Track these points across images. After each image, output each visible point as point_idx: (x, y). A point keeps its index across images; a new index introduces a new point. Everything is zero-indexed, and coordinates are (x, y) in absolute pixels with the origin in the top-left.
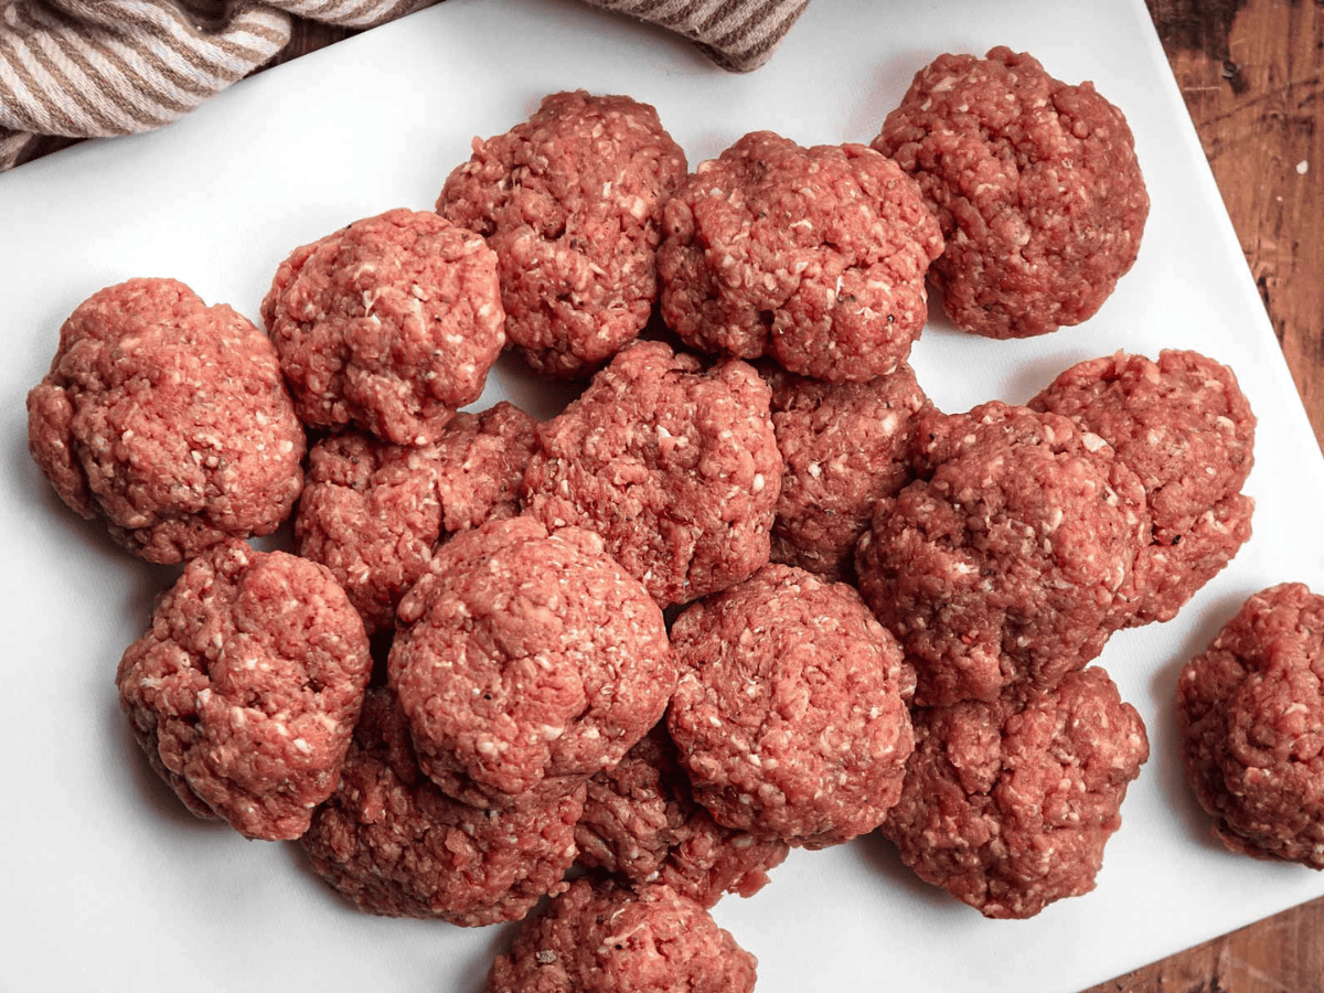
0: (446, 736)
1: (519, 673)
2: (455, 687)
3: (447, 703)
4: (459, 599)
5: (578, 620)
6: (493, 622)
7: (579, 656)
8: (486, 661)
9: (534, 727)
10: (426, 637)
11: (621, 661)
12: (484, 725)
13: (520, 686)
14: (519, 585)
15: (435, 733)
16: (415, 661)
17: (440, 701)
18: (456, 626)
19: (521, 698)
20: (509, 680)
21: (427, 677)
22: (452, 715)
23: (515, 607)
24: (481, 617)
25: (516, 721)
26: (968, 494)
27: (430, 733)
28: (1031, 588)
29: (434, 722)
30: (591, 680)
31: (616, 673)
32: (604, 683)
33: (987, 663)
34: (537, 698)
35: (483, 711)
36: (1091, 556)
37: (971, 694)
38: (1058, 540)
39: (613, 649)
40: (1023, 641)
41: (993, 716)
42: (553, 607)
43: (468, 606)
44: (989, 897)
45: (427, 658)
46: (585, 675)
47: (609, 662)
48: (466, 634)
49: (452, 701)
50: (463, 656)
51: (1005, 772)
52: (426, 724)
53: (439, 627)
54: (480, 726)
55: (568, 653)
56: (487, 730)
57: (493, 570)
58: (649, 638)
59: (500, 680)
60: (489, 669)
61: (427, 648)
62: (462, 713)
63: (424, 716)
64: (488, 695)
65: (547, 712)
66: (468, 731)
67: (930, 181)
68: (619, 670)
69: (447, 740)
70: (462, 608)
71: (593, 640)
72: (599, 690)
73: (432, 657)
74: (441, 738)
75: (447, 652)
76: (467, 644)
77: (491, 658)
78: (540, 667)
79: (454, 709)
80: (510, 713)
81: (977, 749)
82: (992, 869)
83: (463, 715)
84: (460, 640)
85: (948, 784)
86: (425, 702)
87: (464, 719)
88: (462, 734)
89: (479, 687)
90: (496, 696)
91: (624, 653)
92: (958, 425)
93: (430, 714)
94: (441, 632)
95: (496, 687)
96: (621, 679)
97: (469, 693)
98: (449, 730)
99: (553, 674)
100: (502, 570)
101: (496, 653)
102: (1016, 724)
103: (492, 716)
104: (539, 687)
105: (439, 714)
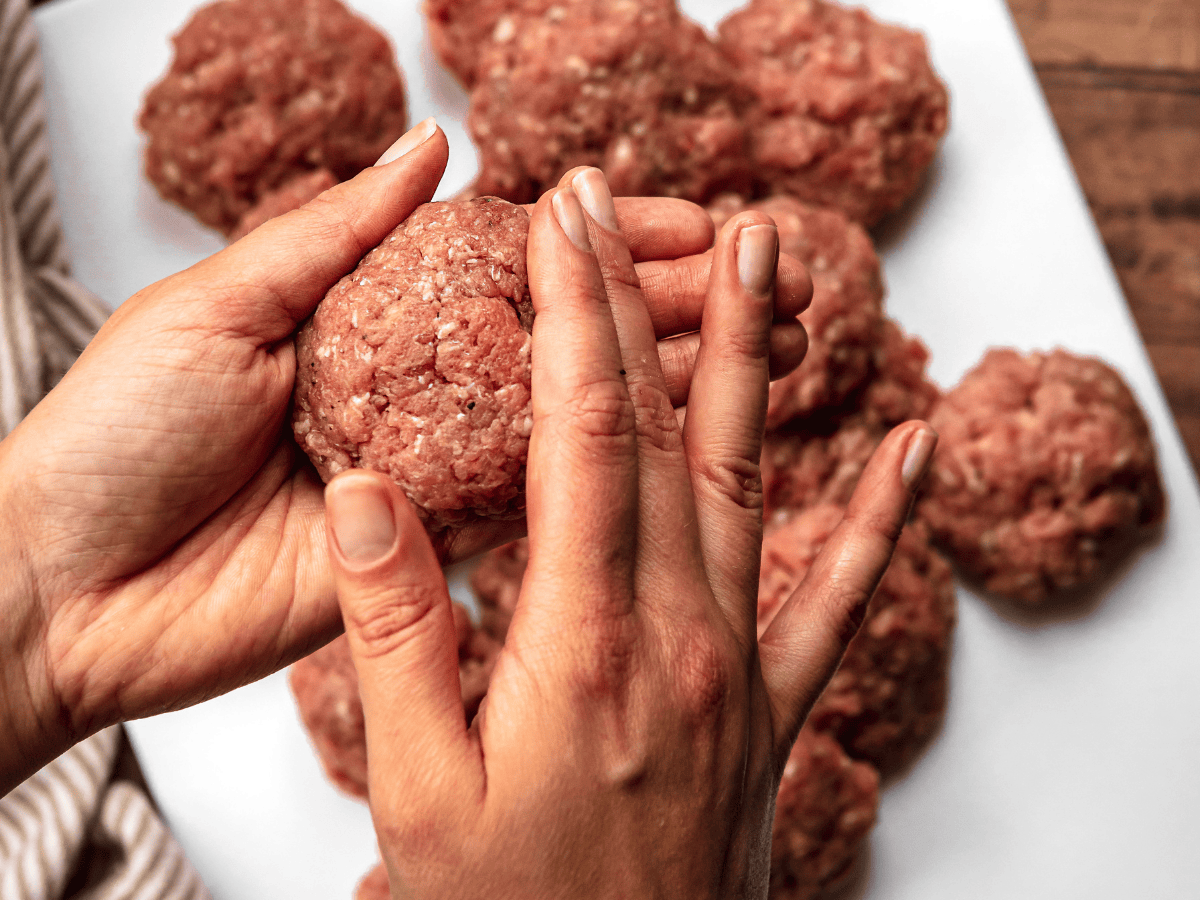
0: (502, 468)
1: (451, 361)
2: (449, 440)
3: (467, 453)
4: (346, 402)
5: (409, 280)
6: (383, 368)
7: (449, 290)
8: (428, 394)
9: (519, 364)
10: (379, 456)
11: (467, 247)
12: (504, 419)
13: (468, 365)
14: (352, 327)
15: (497, 478)
16: (403, 477)
17: (461, 461)
18: (376, 415)
19: (482, 368)
20: (457, 376)
21: (428, 468)
22: (482, 451)
23: (373, 339)
24: (372, 382)
25: (507, 382)
26: (553, 148)
27: (495, 484)
28: (641, 88)
29: (484, 475)
30: (479, 287)
31: (479, 257)
32: (487, 275)
33: (711, 130)
34: (487, 351)
35: (486, 416)
36: (612, 32)
37: (740, 145)
38: (595, 63)
39: (451, 252)
40: (691, 96)
41: (761, 124)
42: (387, 299)
43: (357, 393)
44: (930, 128)
45: (404, 460)
46: (474, 292)
47: (463, 261)
48: (390, 408)
49: (465, 448)
50: (415, 419)
51: (814, 113)
52: (482, 485)
53: (371, 437)
54: (503, 425)
55: (444, 300)
56: (510, 419)
57: (327, 354)
58: (452, 214)
59: (455, 386)
60: (437, 394)
61: (393, 458)
62: (483, 439)
63: (472, 485)
64: (469, 405)
65: (506, 344)
66: (505, 440)
67: (261, 185)
68: (476, 253)
69: (508, 469)
70: (357, 401)
71: (435, 269)
72: (494, 282)
73: (405, 454)
74: (503, 473)
75: (404, 437)
76: (401, 409)
77: (424, 387)
78: (451, 335)
79: (477, 448)
80: (496, 387)
81: (792, 140)
82: (903, 125)
83: (486, 440)
84: (393, 417)
85: (825, 168)
86: (457, 479)
87: (490, 440)
88: (506, 448)
89: (457, 413)
90: (471, 397)
91: (459, 242)
92: (489, 159)
93: (472, 478)
94: (377, 436)
95: (461, 393)
96: (487, 253)
97: (460, 427)
98: (498, 462)
99: (465, 324)
100: (331, 344)
101: (421, 379)
102: (768, 103)
103: (495, 407)
104: (475, 343)
105: (476, 468)
